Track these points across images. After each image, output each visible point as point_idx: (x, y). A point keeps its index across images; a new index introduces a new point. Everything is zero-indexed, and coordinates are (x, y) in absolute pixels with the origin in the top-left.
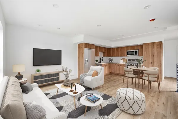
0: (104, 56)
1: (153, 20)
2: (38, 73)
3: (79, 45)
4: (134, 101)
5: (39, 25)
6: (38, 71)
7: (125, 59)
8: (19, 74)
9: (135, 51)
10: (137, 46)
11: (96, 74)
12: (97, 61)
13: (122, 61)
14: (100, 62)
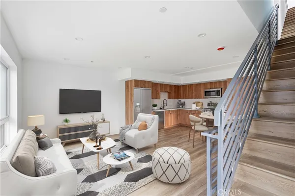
0: (169, 97)
1: (223, 49)
2: (66, 124)
3: (127, 82)
4: (168, 165)
5: (65, 59)
6: (66, 121)
7: (199, 102)
8: (36, 128)
9: (217, 91)
10: (220, 82)
11: (145, 127)
12: (155, 106)
13: (195, 105)
14: (163, 107)
